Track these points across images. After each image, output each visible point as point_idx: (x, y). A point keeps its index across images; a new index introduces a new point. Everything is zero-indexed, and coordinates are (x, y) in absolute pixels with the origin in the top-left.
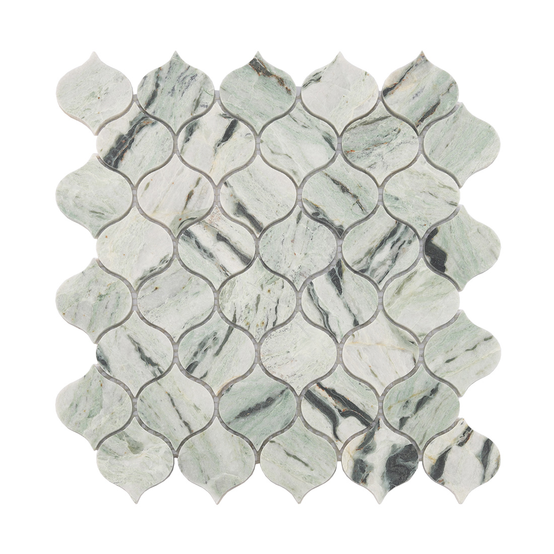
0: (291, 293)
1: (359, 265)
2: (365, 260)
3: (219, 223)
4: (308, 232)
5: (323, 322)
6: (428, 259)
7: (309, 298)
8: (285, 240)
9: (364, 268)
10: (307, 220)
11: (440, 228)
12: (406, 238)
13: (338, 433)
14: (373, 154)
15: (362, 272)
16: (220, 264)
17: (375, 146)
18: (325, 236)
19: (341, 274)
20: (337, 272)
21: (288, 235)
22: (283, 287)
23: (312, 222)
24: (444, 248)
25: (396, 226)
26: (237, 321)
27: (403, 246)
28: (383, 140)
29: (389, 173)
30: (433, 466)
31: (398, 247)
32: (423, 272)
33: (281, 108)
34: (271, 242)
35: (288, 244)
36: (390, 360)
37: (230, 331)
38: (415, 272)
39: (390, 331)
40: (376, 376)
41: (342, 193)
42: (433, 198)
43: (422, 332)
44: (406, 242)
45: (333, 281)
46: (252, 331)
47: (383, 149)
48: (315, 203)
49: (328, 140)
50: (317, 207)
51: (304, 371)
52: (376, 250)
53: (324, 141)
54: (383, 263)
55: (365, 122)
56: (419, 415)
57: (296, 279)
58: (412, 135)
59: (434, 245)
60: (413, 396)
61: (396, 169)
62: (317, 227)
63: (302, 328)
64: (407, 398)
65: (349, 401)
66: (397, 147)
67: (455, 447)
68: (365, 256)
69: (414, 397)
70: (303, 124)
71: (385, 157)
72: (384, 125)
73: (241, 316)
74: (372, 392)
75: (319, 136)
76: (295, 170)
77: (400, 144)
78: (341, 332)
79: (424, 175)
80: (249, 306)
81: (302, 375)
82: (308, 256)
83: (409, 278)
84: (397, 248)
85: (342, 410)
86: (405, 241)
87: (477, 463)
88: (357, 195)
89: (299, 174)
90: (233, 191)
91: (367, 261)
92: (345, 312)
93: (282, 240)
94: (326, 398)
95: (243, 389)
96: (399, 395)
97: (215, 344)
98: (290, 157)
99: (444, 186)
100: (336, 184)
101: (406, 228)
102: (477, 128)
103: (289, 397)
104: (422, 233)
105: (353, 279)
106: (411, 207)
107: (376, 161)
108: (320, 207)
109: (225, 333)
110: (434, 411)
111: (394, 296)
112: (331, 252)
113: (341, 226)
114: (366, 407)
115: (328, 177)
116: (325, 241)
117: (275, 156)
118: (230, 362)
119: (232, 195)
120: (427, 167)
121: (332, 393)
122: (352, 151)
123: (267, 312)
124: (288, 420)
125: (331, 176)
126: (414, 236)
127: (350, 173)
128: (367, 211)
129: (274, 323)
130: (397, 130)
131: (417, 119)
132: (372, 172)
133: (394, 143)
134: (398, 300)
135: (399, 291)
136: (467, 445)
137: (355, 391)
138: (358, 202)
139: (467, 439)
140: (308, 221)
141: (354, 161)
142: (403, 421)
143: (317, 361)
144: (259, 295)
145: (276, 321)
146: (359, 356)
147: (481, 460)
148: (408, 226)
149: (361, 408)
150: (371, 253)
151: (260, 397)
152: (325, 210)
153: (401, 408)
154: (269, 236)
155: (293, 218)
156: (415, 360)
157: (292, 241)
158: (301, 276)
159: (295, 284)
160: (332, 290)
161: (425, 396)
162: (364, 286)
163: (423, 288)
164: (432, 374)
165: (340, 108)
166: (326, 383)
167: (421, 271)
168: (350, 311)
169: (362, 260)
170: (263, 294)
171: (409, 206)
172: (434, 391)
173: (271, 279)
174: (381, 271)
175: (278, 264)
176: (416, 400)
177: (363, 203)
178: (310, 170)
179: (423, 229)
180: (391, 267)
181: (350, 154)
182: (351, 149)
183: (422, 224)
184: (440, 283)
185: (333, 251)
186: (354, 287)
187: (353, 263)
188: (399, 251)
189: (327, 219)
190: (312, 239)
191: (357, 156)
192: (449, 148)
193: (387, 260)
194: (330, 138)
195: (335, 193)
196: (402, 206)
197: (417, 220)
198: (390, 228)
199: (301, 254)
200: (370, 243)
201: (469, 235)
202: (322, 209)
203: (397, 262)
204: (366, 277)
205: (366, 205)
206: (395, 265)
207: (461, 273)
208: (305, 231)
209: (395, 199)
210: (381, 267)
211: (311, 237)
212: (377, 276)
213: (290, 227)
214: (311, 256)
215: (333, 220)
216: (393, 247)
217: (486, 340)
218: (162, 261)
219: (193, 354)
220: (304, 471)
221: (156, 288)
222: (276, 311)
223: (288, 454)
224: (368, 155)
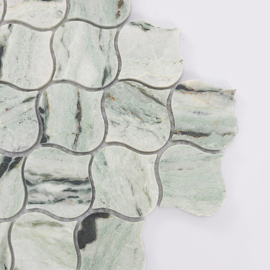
1: (31, 176)
2: (38, 177)
4: (24, 116)
6: (80, 228)
8: (3, 103)
9: (31, 182)
10: (31, 107)
11: (112, 216)
12: (82, 196)
14: (124, 116)
15: (27, 183)
17: (132, 113)
18: (31, 131)
19: (12, 167)
20: (11, 162)
21: (9, 103)
23: (33, 112)
24: (99, 233)
25: (84, 180)
27: (73, 199)
28: (142, 115)
29: (120, 141)
32: (66, 232)
33: (101, 19)
35: (2, 108)
38: (61, 226)
41: (74, 117)
42: (130, 192)
43: (20, 269)
44: (78, 199)
47: (134, 121)
48: (50, 103)
49: (106, 74)
50: (47, 107)
52: (52, 180)
53: (103, 71)
54: (47, 194)
55: (144, 90)
58: (165, 134)
59: (94, 223)
62: (33, 118)
66: (145, 130)
68: (41, 175)
70: (102, 45)
71: (129, 128)
72: (154, 106)
75: (103, 64)
76: (62, 68)
77: (150, 131)
79: (142, 170)
82: (5, 130)
83: (53, 225)
84: (68, 196)
86: (78, 197)
88: (82, 130)
89: (62, 72)
90: (9, 35)
91: (38, 180)
93: (2, 100)
98: (69, 56)
99: (147, 194)
100: (78, 107)
101: (89, 189)
102: (215, 182)
104: (97, 205)
105: (16, 180)
106: (109, 180)
107: (120, 123)
108: (50, 109)
111: (29, 223)
112: (22, 146)
113: (49, 137)
115: (77, 97)
116: (27, 134)
117: (60, 45)
119: (5, 37)
120: (150, 167)
122: (113, 98)
125: (81, 98)
126: (89, 201)
127: (95, 111)
128: (77, 148)
130: (159, 120)
131: (181, 129)
132: (110, 126)
133: (147, 126)
134: (28, 229)
135: (36, 224)
138: (77, 135)
140: (31, 109)
141: (107, 106)
148: (93, 190)
150: (47, 178)
152: (50, 115)
155: (25, 95)
157: (7, 109)
163: (54, 242)
165: (138, 63)
167: (66, 229)
169: (36, 174)
171: (108, 178)
174: (40, 197)
177: (80, 139)
178: (71, 78)
179: (99, 204)
180: (50, 202)
181: (110, 99)
182: (114, 97)
183: (102, 200)
184: (69, 253)
185: (24, 146)
186: (11, 186)
187: (28, 170)
188: (66, 199)
189: (45, 122)
190: (20, 123)
191: (112, 105)
192: (180, 173)
193: (53, 195)
194: (109, 74)
195: (70, 112)
196: (103, 172)
197: (103, 193)
198: (78, 177)
199: (2, 123)
200: (54, 171)
201: (126, 245)
202: (50, 112)
203: (57, 204)
204: (26, 188)
205: (81, 144)
206: (54, 204)
207: (91, 262)
208: (22, 112)
209: (104, 162)
210: (43, 195)
211: (22, 121)
212: (33, 197)
213: (16, 98)
214: (7, 133)
215: (48, 127)
216: (66, 192)
224: (121, 113)
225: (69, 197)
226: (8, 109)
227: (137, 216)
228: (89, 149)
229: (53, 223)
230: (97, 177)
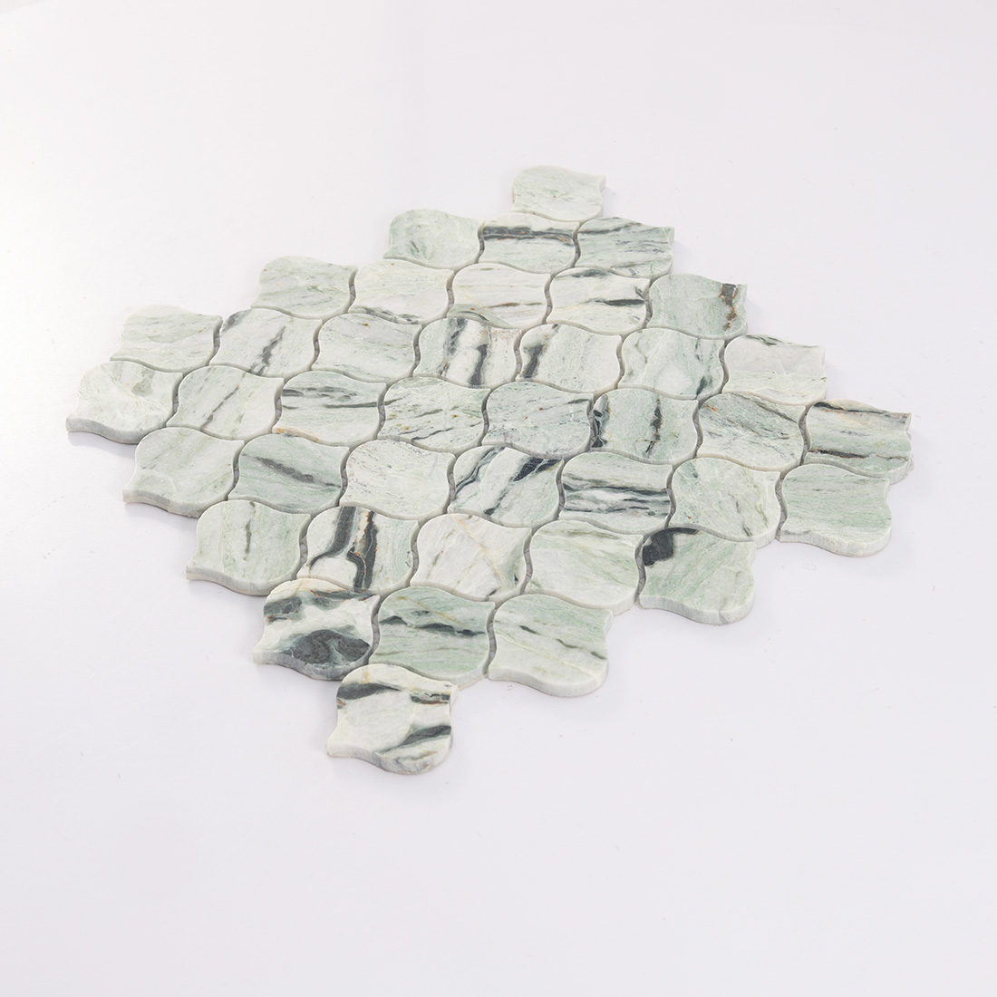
0: (472, 436)
1: (572, 480)
2: (583, 483)
3: (500, 340)
4: (568, 417)
5: (460, 480)
6: (648, 542)
7: (481, 455)
8: (535, 402)
9: (572, 487)
10: (582, 409)
11: (701, 533)
13: (320, 562)
14: (730, 428)
15: (564, 488)
16: (450, 362)
17: (742, 426)
18: (579, 434)
19: (542, 469)
20: (541, 464)
21: (543, 403)
22: (473, 426)
23: (584, 415)
24: (678, 550)
25: (659, 491)
26: (389, 406)
27: (639, 510)
28: (757, 428)
29: (723, 453)
30: (357, 683)
31: (634, 506)
32: (625, 545)
33: (700, 329)
34: (522, 392)
35: (533, 407)
36: (471, 567)
37: (372, 405)
38: (616, 538)
39: (512, 549)
40: (434, 563)
41: (648, 424)
42: (733, 508)
43: (541, 583)
44: (648, 511)
45: (526, 466)
46: (387, 425)
47: (748, 435)
48: (611, 406)
49: (704, 384)
50: (607, 411)
51: (377, 491)
52: (607, 487)
53: (698, 381)
54: (596, 501)
55: (762, 404)
56: (418, 634)
57: (495, 433)
58: (795, 452)
59: (672, 538)
60: (440, 614)
61: (734, 457)
62: (582, 421)
63: (435, 466)
64: (432, 609)
65: (375, 553)
66: (763, 445)
67: (405, 695)
68: (589, 481)
69: (439, 616)
71: (737, 440)
72: (778, 421)
73: (398, 406)
74: (409, 571)
75: (701, 373)
76: (634, 373)
77: (770, 446)
78: (464, 503)
79: (755, 487)
80: (417, 407)
81: (370, 492)
82: (536, 430)
83: (602, 536)
84: (631, 506)
85: (356, 552)
86: (647, 508)
87: (403, 732)
88: (661, 438)
89: (633, 378)
90: (553, 336)
91: (584, 485)
92: (496, 494)
93: (534, 399)
94: (359, 529)
95: (302, 448)
96: (428, 600)
97: (340, 400)
98: (646, 362)
99: (761, 513)
100: (656, 414)
101: (667, 502)
103: (329, 493)
104: (677, 521)
105: (547, 483)
106: (700, 494)
107: (723, 435)
108: (611, 414)
109: (364, 402)
110: (438, 646)
111: (563, 531)
112: (562, 448)
113: (606, 441)
114: (382, 573)
115: (656, 403)
116: (570, 436)
117: (634, 350)
118: (328, 422)
119: (546, 336)
120: (768, 487)
121: (371, 531)
122: (714, 409)
123: (425, 426)
124: (296, 506)
125: (662, 405)
126: (665, 515)
127: (683, 420)
128: (650, 456)
129: (417, 438)
130: (785, 436)
131: (820, 447)
132: (706, 438)
133: (766, 441)
134: (561, 539)
135: (574, 533)
136: (420, 706)
137: (393, 551)
138: (652, 443)
139: (429, 703)
140: (581, 411)
141: (702, 416)
142: (395, 620)
143: (402, 498)
144: (441, 410)
145: (421, 438)
146: (447, 535)
147: (412, 733)
148: (672, 502)
149: (375, 569)
150: (598, 484)
151: (304, 466)
152: (611, 418)
153: (412, 609)
154: (527, 387)
155: (571, 397)
156: (493, 593)
157: (541, 409)
158: (503, 435)
159: (488, 435)
160: (514, 469)
161: (451, 627)
162: (548, 497)
163: (603, 555)
164: (491, 621)
165: (755, 376)
166: (378, 520)
167: (624, 542)
168: (501, 499)
169: (581, 479)
170: (446, 414)
171: (699, 491)
172: (467, 633)
173: (473, 411)
174: (585, 504)
175: (498, 410)
176: (438, 620)
177: (657, 447)
178: (649, 385)
179: (681, 518)
180: (600, 511)
181: (708, 409)
183: (687, 515)
184: (627, 570)
185: (565, 449)
186: (537, 489)
187: (568, 474)
188: (628, 509)
189: (602, 426)
190: (561, 424)
191: (712, 416)
192: (817, 493)
193: (605, 503)
194: (708, 385)
195: (643, 418)
196: (692, 484)
197: (688, 507)
198: (650, 487)
199: (532, 423)
200: (611, 478)
201: (723, 567)
202: (610, 416)
203: (611, 514)
204: (562, 494)
205: (657, 452)
206: (606, 513)
207: (662, 582)
208: (566, 414)
209: (694, 474)
210: (590, 502)
211: (564, 422)
212: (574, 503)
213: (557, 399)
214: (539, 433)
215: (606, 430)
216: (628, 501)
217: (594, 654)
218: (404, 316)
219: (309, 387)
220: (238, 552)
221: (366, 325)
222: (434, 434)
223: (248, 527)
224: (724, 424)
225: (633, 508)
226: (544, 408)
227: (745, 537)
228: (670, 458)
229: (603, 534)
230: (681, 489)
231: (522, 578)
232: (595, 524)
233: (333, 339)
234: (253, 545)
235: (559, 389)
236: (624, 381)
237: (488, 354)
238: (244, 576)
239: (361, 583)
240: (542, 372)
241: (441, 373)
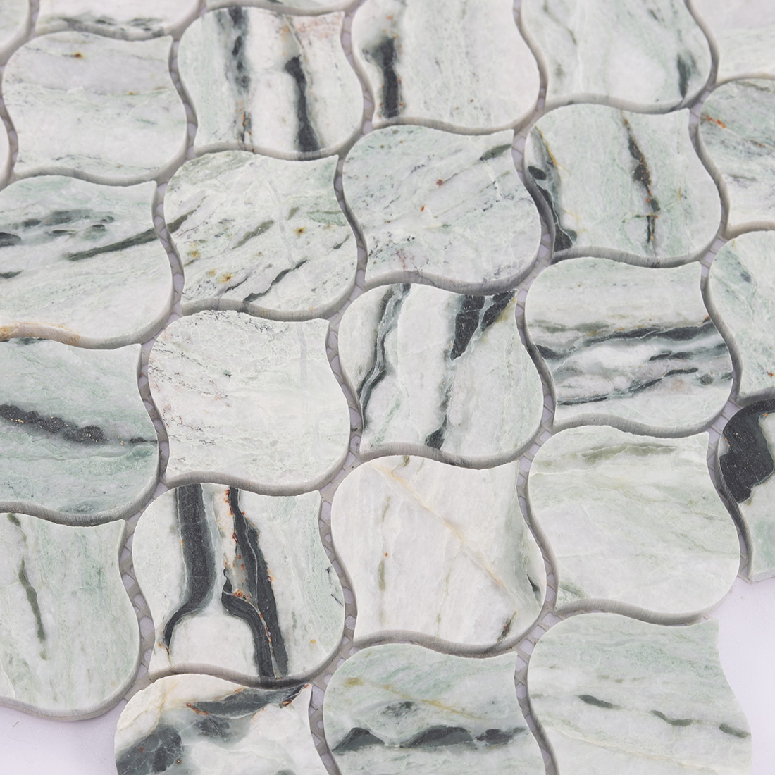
0: (344, 269)
1: (548, 334)
3: (317, 44)
4: (490, 192)
5: (361, 379)
6: (722, 448)
7: (375, 310)
8: (425, 169)
9: (554, 349)
10: (507, 169)
12: (706, 367)
13: (179, 630)
14: (762, 160)
15: (538, 353)
16: (248, 110)
18: (520, 225)
19: (491, 319)
20: (485, 308)
21: (442, 167)
22: (338, 247)
23: (515, 182)
25: (700, 325)
26: (178, 231)
27: (683, 377)
31: (670, 369)
32: (688, 462)
34: (393, 150)
35: (425, 182)
36: (447, 579)
37: (147, 237)
38: (668, 450)
39: (502, 520)
40: (382, 585)
41: (628, 178)
43: (578, 585)
44: (698, 374)
45: (460, 319)
46: (192, 275)
48: (554, 153)
49: (685, 71)
50: (551, 163)
51: (226, 438)
52: (612, 337)
53: (673, 65)
54: (606, 374)
56: (411, 760)
57: (380, 255)
59: (760, 428)
60: (433, 703)
62: (517, 195)
63: (304, 353)
64: (414, 696)
65: (269, 585)
68: (578, 329)
69: (432, 708)
70: (654, 8)
73: (195, 229)
74: (342, 614)
75: (671, 51)
76: (565, 69)
78: (384, 431)
80: (229, 225)
81: (212, 443)
82: (448, 233)
83: (643, 450)
84: (665, 370)
85: (235, 590)
86: (694, 370)
88: (661, 206)
89: (566, 81)
90: (401, 13)
91: (573, 341)
92: (431, 399)
93: (421, 163)
94: (223, 535)
95: (59, 365)
96: (400, 675)
97: (88, 237)
98: (574, 41)
100: (633, 154)
101: (720, 347)
103: (141, 463)
104: (753, 382)
105: (509, 352)
106: (767, 316)
107: (757, 177)
108: (560, 168)
109: (132, 233)
111: (574, 455)
112: (506, 264)
113: (574, 234)
114: (299, 632)
115: (624, 130)
116: (511, 234)
117: (544, 19)
118: (85, 293)
119: (390, 18)
121: (246, 535)
122: (719, 122)
123: (258, 266)
124: (93, 506)
125: (635, 133)
126: (727, 376)
127: (681, 158)
128: (659, 250)
129: (252, 297)
132: (731, 190)
134: (577, 473)
135: (595, 456)
137: (301, 575)
138: (652, 220)
140: (507, 173)
141: (709, 143)
142: (359, 738)
143: (274, 444)
144: (272, 222)
145: (260, 295)
146: (380, 512)
148: (726, 346)
149: (284, 622)
150: (596, 335)
151: (79, 411)
152: (564, 180)
153: (380, 705)
154: (399, 137)
155: (482, 145)
156: (506, 630)
157: (440, 183)
158: (396, 257)
159: (370, 261)
160: (442, 335)
161: (462, 730)
165: (759, 37)
166: (251, 504)
167: (684, 455)
168: (444, 405)
169: (563, 329)
170: (282, 229)
171: (764, 311)
172: (495, 737)
173: (328, 213)
174: (589, 385)
175: (369, 200)
176: (434, 719)
177: (661, 228)
178: (598, 91)
179: (758, 379)
180: (619, 393)
181: (711, 125)
182: (721, 120)
183: (765, 368)
184: (711, 518)
185: (511, 265)
186: (498, 368)
187: (537, 321)
188: (664, 379)
189: (553, 199)
190: (484, 210)
191: (723, 138)
193: (623, 374)
194: (691, 70)
195: (616, 168)
196: (747, 298)
197: (760, 351)
198: (682, 320)
199: (436, 217)
200: (610, 313)
202: (560, 173)
203: (641, 397)
204: (542, 371)
205: (666, 238)
206: (632, 397)
208: (485, 184)
209: (742, 275)
210: (596, 377)
211: (489, 205)
212: (570, 387)
213: (459, 154)
214: (455, 238)
215: (565, 208)
216: (658, 361)
217: (725, 728)
218: (137, 22)
219: (25, 218)
220: (27, 645)
221: (78, 56)
222: (278, 279)
223: (23, 577)
224: (750, 154)
225: (671, 373)
226: (443, 180)
228: (691, 247)
229: (643, 445)
230: (733, 312)
231: (542, 579)
232: (625, 427)
233: (30, 98)
234: (48, 619)
235: (451, 129)
236: (555, 92)
237: (307, 78)
238: (55, 699)
239: (270, 666)
240: (413, 101)
241: (243, 137)
